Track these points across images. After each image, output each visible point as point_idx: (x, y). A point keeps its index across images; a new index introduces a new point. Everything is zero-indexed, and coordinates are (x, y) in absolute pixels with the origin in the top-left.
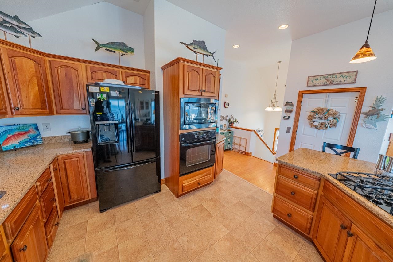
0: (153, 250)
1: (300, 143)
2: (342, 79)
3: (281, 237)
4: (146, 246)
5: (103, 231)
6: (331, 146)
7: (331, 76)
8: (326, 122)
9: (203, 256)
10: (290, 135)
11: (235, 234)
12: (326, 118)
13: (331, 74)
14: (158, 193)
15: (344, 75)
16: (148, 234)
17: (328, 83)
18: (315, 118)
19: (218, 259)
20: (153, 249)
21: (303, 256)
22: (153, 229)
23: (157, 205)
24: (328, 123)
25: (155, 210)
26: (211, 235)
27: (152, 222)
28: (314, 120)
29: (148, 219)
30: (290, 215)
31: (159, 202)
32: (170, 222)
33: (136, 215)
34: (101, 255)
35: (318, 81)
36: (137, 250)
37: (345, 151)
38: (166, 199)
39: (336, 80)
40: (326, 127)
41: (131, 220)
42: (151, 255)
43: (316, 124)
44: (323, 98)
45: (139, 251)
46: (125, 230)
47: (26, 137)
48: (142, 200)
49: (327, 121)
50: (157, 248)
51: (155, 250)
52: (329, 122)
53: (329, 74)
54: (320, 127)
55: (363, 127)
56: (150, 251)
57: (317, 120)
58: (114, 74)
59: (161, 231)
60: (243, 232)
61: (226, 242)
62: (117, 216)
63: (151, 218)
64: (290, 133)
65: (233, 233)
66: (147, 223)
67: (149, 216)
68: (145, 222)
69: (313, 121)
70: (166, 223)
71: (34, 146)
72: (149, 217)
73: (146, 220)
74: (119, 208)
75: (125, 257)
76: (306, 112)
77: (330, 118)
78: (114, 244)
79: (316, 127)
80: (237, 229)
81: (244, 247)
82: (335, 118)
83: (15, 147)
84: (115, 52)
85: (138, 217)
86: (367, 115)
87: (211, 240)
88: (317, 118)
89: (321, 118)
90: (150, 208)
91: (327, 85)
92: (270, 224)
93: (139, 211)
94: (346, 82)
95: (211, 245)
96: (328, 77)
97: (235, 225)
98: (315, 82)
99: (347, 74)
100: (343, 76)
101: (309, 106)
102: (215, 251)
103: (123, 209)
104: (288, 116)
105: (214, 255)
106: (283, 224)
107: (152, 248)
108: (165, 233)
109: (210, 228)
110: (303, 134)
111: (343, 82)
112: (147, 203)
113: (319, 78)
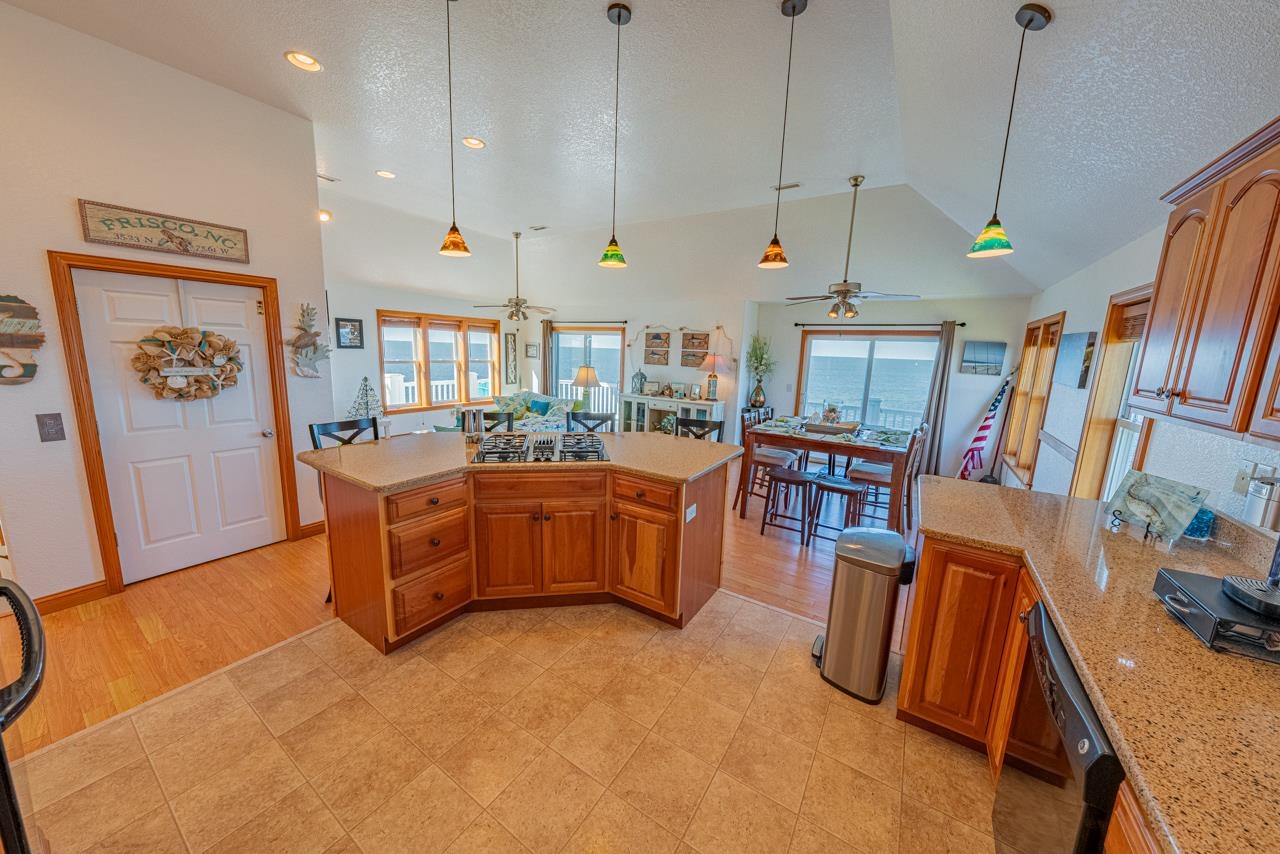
1: (130, 466)
2: (210, 242)
3: (453, 651)
6: (326, 429)
7: (175, 224)
8: (211, 372)
9: (523, 828)
10: (68, 450)
11: (440, 748)
12: (208, 361)
13: (176, 219)
15: (216, 232)
17: (171, 246)
18: (169, 363)
19: (525, 785)
21: (494, 631)
24: (218, 376)
26: (445, 821)
28: (166, 369)
30: (437, 597)
35: (129, 231)
37: (355, 431)
39: (198, 243)
40: (214, 388)
43: (178, 382)
44: (167, 296)
49: (212, 369)
52: (218, 371)
53: (173, 218)
54: (196, 390)
55: (298, 375)
57: (177, 369)
60: (435, 727)
61: (473, 770)
64: (63, 437)
65: (439, 752)
69: (162, 374)
76: (113, 342)
77: (219, 360)
79: (180, 395)
80: (425, 741)
81: (485, 723)
82: (230, 359)
86: (297, 346)
87: (466, 819)
88: (175, 361)
89: (191, 364)
91: (169, 251)
92: (412, 665)
94: (224, 255)
95: (485, 813)
96: (166, 224)
97: (405, 749)
98: (117, 227)
99: (222, 232)
100: (212, 235)
101: (118, 319)
102: (504, 797)
104: (24, 366)
105: (515, 798)
106: (413, 643)
109: (412, 834)
110: (131, 429)
111: (219, 253)
113: (131, 217)
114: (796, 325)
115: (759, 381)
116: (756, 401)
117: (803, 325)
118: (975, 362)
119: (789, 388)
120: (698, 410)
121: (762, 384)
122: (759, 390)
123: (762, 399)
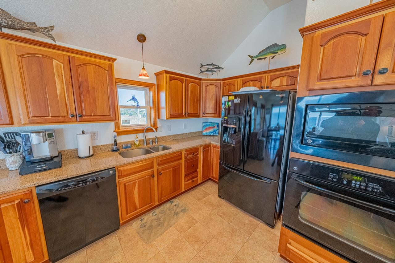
0: (200, 253)
4: (203, 244)
5: (206, 207)
14: (268, 228)
16: (214, 241)
20: (202, 253)
22: (221, 243)
23: (251, 234)
25: (243, 234)
27: (228, 238)
29: (229, 233)
31: (256, 234)
32: (236, 260)
33: (228, 220)
34: (190, 216)
36: (198, 238)
38: (266, 241)
41: (222, 219)
42: (196, 253)
45: (197, 241)
46: (211, 219)
47: (212, 130)
48: (248, 216)
50: (203, 256)
51: (201, 255)
56: (200, 250)
58: (259, 81)
59: (222, 253)
62: (220, 207)
63: (232, 235)
66: (225, 233)
67: (233, 232)
68: (225, 231)
70: (233, 256)
71: (214, 136)
72: (231, 232)
73: (227, 231)
74: (228, 204)
75: (191, 232)
78: (199, 219)
83: (206, 134)
84: (265, 58)
85: (227, 223)
90: (243, 229)
93: (233, 220)
103: (228, 207)
107: (202, 251)
108: (221, 259)
112: (247, 222)
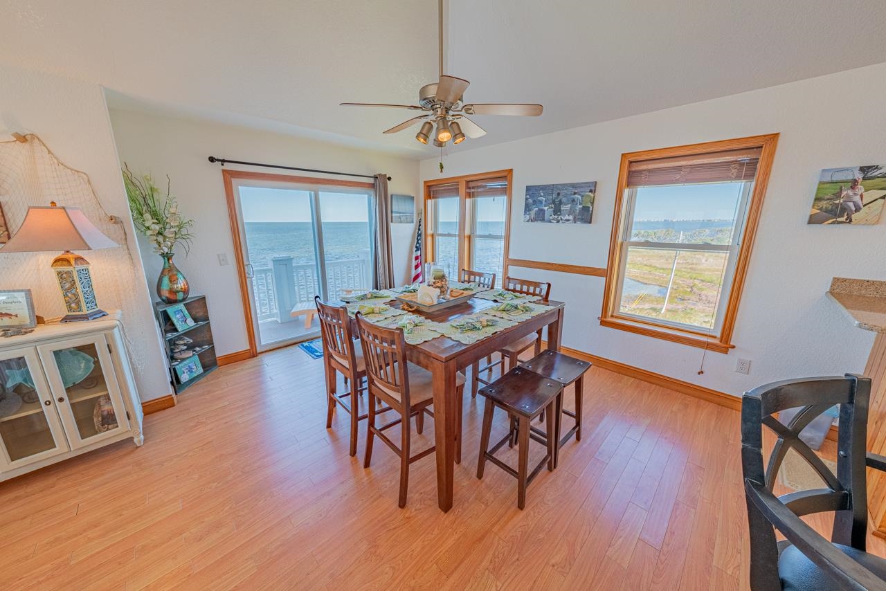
114: (212, 159)
115: (167, 257)
116: (172, 291)
117: (223, 161)
118: (400, 213)
119: (222, 261)
120: (57, 354)
121: (174, 260)
122: (170, 271)
123: (181, 284)
